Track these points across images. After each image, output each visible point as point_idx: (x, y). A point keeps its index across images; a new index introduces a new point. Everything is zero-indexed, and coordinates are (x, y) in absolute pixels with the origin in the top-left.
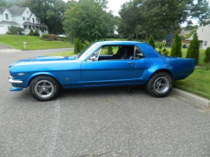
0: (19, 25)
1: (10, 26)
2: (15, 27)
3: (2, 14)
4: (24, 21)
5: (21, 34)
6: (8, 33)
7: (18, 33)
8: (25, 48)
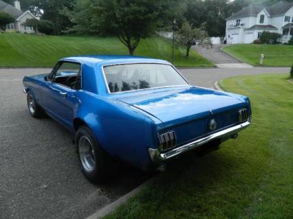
0: (276, 29)
1: (262, 31)
2: (269, 33)
3: (256, 16)
4: (287, 23)
5: (275, 43)
6: (255, 42)
7: (271, 41)
8: (261, 63)
